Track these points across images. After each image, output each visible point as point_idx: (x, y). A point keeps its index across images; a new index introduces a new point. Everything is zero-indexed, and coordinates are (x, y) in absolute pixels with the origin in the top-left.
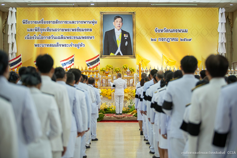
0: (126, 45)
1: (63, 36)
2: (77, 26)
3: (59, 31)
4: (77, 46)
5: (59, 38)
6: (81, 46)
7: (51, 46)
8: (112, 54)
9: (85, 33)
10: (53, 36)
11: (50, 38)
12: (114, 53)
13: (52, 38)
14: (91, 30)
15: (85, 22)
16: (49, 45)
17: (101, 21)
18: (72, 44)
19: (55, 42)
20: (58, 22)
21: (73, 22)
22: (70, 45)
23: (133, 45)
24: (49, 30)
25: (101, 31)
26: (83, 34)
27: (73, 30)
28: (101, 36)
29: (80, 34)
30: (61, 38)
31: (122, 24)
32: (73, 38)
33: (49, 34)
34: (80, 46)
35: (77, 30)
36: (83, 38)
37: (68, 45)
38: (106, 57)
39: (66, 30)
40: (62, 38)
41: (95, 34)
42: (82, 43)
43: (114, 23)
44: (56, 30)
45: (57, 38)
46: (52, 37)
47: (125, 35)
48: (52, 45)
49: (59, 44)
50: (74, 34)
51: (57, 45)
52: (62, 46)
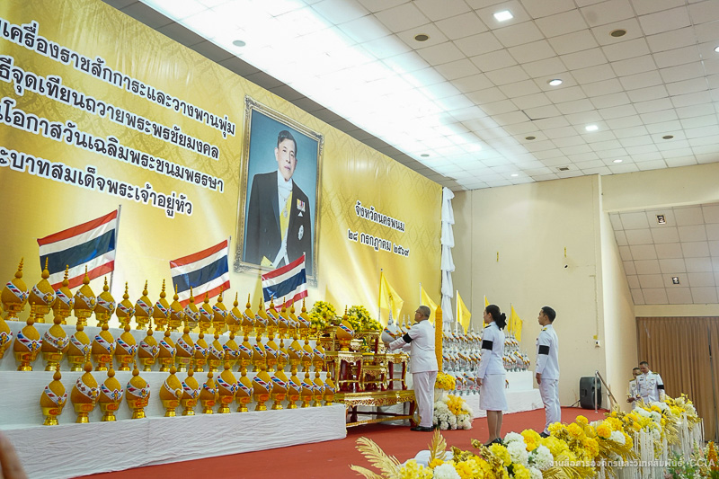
0: (300, 238)
1: (118, 145)
2: (172, 118)
3: (103, 112)
4: (167, 204)
5: (100, 147)
6: (178, 210)
7: (58, 172)
8: (265, 262)
9: (197, 160)
10: (73, 130)
11: (57, 132)
12: (272, 259)
13: (69, 139)
14: (215, 154)
15: (199, 116)
16: (51, 169)
17: (246, 131)
18: (150, 191)
19: (79, 159)
20: (102, 72)
21: (161, 99)
22: (140, 194)
23: (315, 242)
24: (60, 95)
25: (243, 168)
26: (189, 159)
27: (157, 131)
28: (243, 186)
29: (179, 155)
30: (107, 148)
31: (296, 164)
32: (155, 164)
33: (56, 111)
34: (176, 206)
35: (171, 136)
36: (190, 177)
37: (133, 193)
38: (250, 268)
39: (131, 121)
40: (112, 151)
41: (227, 171)
42: (183, 198)
43: (276, 150)
44: (88, 104)
45: (93, 142)
46: (68, 134)
47: (299, 201)
48: (64, 174)
49: (96, 176)
50: (162, 149)
51: (89, 181)
52: (107, 187)
